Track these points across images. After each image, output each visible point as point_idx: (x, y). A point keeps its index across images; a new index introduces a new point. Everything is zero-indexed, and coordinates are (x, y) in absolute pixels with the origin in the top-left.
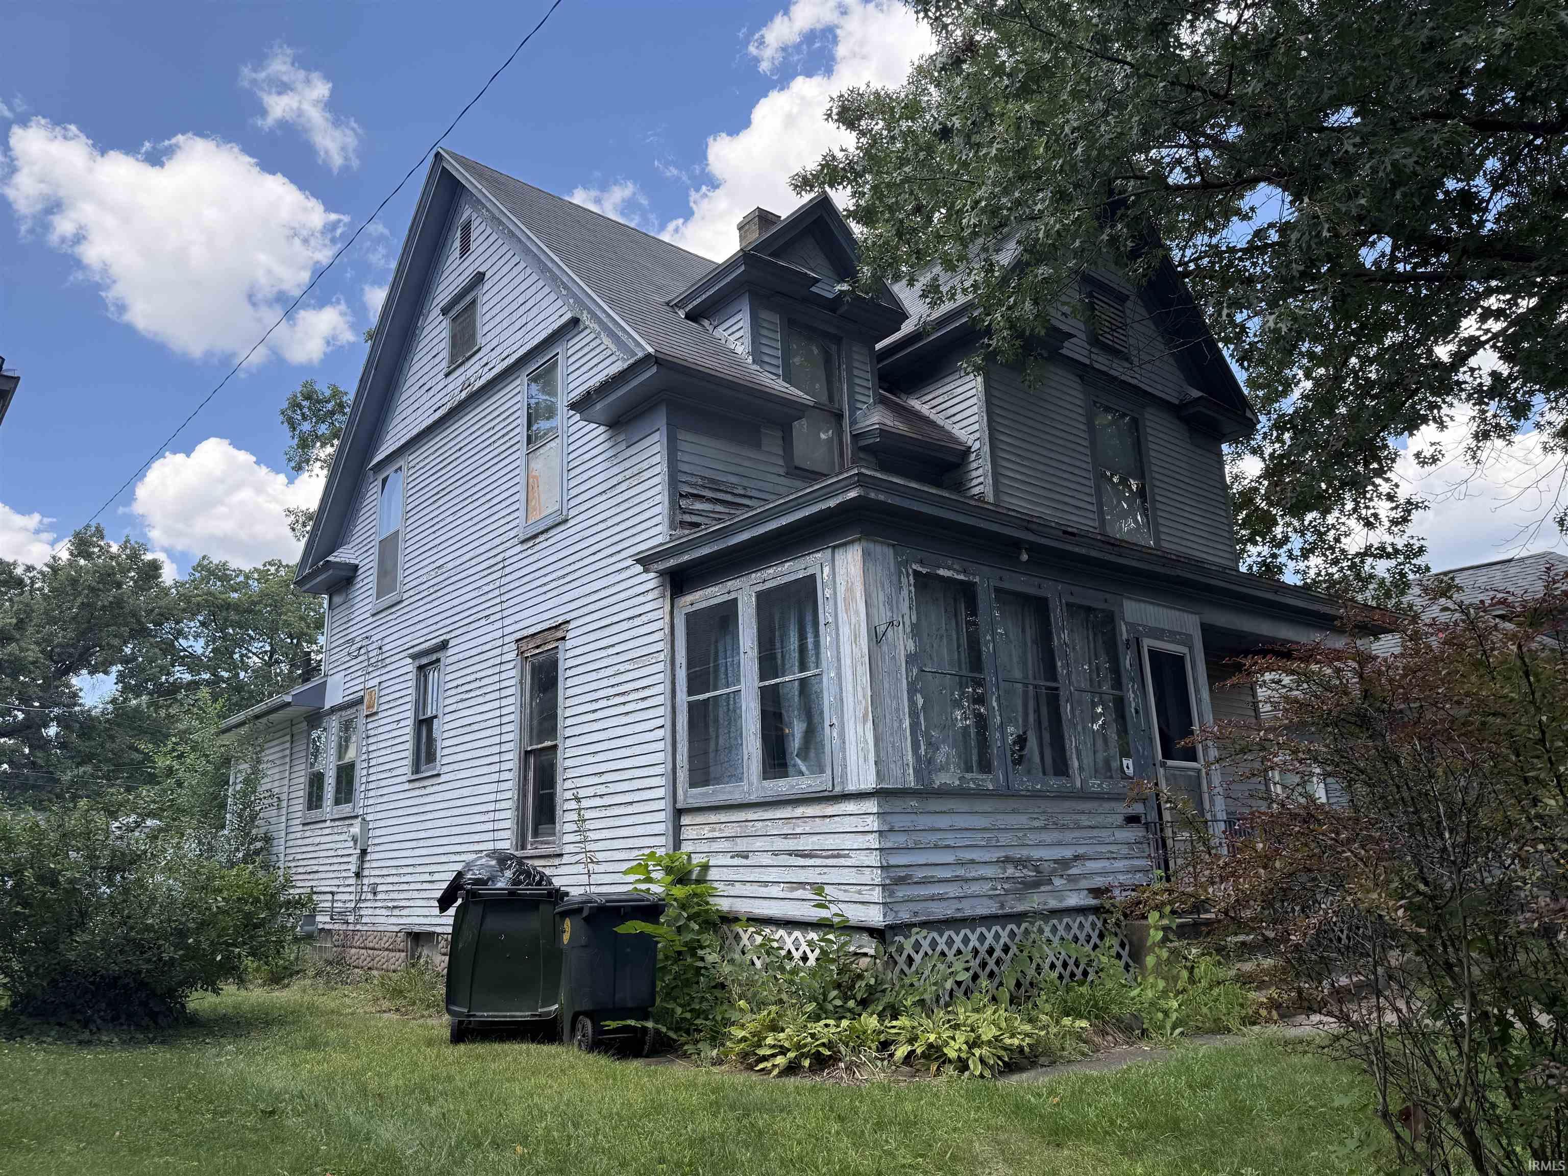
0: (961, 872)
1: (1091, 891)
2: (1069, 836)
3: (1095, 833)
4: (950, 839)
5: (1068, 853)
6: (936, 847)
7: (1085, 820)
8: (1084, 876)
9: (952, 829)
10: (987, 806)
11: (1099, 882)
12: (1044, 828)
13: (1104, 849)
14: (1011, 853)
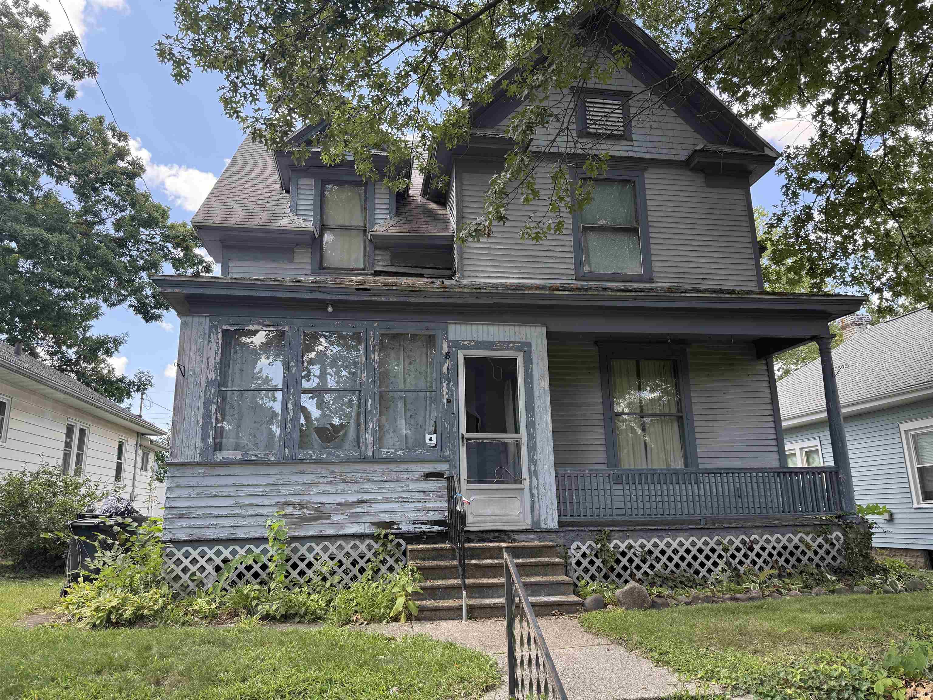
0: (238, 511)
1: (373, 523)
2: (356, 488)
3: (387, 485)
4: (232, 491)
5: (354, 498)
6: (216, 496)
7: (376, 477)
8: (368, 514)
9: (234, 485)
10: (272, 470)
11: (385, 518)
12: (331, 482)
13: (393, 496)
14: (291, 499)
